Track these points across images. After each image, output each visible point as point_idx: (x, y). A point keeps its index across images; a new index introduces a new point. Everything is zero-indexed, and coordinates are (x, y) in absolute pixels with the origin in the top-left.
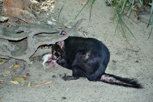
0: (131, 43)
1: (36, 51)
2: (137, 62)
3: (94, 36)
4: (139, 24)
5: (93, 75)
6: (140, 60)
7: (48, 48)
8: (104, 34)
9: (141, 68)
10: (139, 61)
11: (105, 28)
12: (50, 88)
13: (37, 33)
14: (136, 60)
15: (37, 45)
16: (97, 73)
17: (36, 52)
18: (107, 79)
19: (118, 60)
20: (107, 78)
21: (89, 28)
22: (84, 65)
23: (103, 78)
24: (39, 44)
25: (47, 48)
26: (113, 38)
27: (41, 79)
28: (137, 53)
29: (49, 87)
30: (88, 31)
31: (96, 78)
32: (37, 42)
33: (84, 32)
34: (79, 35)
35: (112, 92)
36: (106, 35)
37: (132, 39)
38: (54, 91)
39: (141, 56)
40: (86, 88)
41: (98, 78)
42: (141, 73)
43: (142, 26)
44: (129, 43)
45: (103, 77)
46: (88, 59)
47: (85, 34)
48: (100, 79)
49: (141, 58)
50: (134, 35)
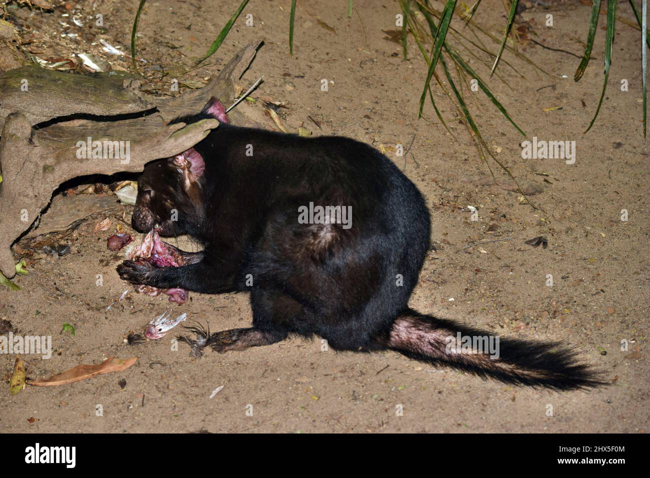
0: (499, 150)
1: (49, 206)
2: (541, 242)
3: (317, 124)
4: (527, 55)
5: (354, 324)
6: (552, 231)
7: (97, 191)
8: (368, 113)
9: (564, 274)
10: (549, 238)
11: (366, 82)
12: (129, 387)
13: (44, 119)
14: (532, 234)
15: (50, 177)
16: (373, 311)
17: (44, 211)
18: (420, 338)
19: (448, 239)
20: (422, 333)
21: (289, 88)
22: (310, 276)
23: (404, 335)
24: (64, 173)
25: (91, 190)
26: (411, 130)
27: (74, 350)
28: (533, 199)
29: (123, 384)
30: (289, 98)
31: (365, 336)
32: (50, 161)
33: (269, 105)
34: (248, 121)
35: (436, 397)
36: (376, 118)
37: (503, 134)
38: (148, 407)
39: (557, 216)
40: (305, 380)
41: (379, 334)
42: (565, 299)
43: (545, 68)
44: (491, 153)
45: (403, 330)
46: (331, 245)
47: (273, 113)
48: (388, 336)
49: (557, 227)
50: (510, 111)
